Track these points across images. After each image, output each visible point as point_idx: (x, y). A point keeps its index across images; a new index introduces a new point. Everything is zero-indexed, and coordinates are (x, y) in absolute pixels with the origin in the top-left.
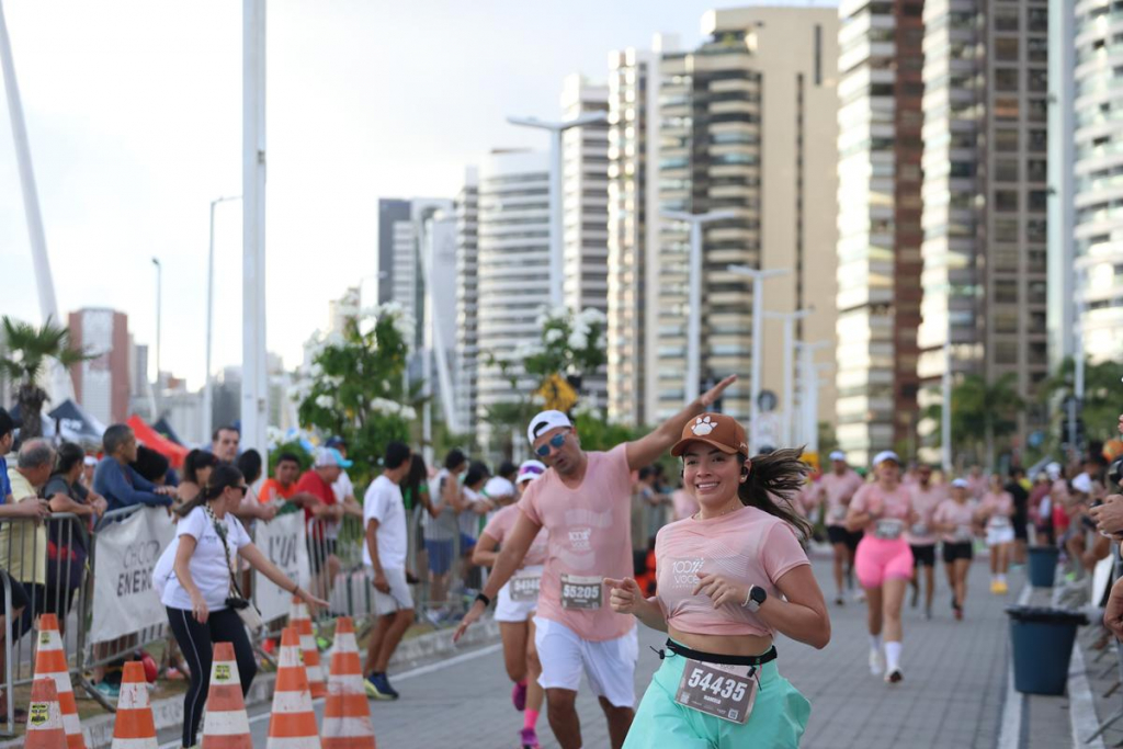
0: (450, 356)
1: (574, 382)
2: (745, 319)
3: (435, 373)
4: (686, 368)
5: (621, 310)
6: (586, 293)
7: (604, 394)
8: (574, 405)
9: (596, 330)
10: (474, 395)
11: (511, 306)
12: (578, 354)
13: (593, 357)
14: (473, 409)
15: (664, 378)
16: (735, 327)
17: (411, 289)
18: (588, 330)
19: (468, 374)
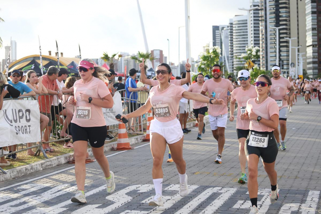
0: (228, 57)
1: (254, 62)
2: (288, 48)
3: (225, 61)
4: (276, 59)
5: (262, 47)
6: (255, 44)
7: (259, 64)
8: (254, 66)
9: (258, 51)
10: (233, 65)
11: (240, 47)
12: (254, 56)
13: (257, 57)
14: (233, 68)
15: (271, 61)
16: (286, 50)
17: (220, 44)
18: (256, 51)
19: (231, 61)
